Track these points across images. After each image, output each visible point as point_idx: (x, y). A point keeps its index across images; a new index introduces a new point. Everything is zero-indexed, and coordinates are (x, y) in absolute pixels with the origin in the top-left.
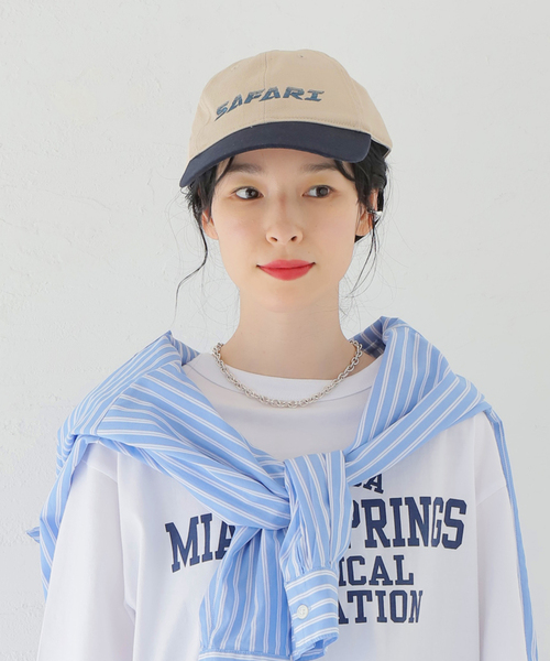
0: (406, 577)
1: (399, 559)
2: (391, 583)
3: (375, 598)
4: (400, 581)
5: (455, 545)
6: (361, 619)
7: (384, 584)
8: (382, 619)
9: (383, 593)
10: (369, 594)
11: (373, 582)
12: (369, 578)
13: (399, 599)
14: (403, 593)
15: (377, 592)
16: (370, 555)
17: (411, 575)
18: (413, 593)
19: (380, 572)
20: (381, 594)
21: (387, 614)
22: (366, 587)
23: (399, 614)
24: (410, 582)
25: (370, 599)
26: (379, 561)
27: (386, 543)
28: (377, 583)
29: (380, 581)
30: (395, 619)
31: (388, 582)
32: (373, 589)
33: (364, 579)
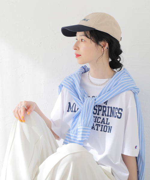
0: (108, 123)
1: (107, 119)
2: (105, 124)
3: (101, 126)
4: (107, 124)
5: (120, 118)
6: (97, 130)
7: (103, 124)
8: (101, 131)
9: (103, 125)
10: (100, 125)
11: (101, 123)
12: (101, 122)
13: (106, 127)
14: (107, 126)
15: (102, 125)
16: (102, 117)
17: (109, 123)
18: (109, 127)
19: (103, 121)
20: (102, 126)
21: (103, 130)
22: (100, 124)
23: (105, 130)
24: (109, 124)
25: (100, 126)
26: (104, 119)
27: (106, 115)
28: (102, 123)
29: (103, 123)
30: (104, 131)
31: (104, 123)
32: (101, 124)
33: (100, 122)
